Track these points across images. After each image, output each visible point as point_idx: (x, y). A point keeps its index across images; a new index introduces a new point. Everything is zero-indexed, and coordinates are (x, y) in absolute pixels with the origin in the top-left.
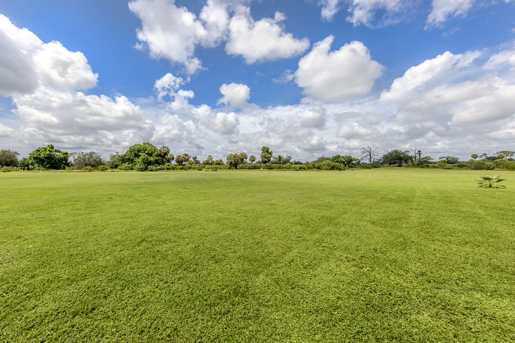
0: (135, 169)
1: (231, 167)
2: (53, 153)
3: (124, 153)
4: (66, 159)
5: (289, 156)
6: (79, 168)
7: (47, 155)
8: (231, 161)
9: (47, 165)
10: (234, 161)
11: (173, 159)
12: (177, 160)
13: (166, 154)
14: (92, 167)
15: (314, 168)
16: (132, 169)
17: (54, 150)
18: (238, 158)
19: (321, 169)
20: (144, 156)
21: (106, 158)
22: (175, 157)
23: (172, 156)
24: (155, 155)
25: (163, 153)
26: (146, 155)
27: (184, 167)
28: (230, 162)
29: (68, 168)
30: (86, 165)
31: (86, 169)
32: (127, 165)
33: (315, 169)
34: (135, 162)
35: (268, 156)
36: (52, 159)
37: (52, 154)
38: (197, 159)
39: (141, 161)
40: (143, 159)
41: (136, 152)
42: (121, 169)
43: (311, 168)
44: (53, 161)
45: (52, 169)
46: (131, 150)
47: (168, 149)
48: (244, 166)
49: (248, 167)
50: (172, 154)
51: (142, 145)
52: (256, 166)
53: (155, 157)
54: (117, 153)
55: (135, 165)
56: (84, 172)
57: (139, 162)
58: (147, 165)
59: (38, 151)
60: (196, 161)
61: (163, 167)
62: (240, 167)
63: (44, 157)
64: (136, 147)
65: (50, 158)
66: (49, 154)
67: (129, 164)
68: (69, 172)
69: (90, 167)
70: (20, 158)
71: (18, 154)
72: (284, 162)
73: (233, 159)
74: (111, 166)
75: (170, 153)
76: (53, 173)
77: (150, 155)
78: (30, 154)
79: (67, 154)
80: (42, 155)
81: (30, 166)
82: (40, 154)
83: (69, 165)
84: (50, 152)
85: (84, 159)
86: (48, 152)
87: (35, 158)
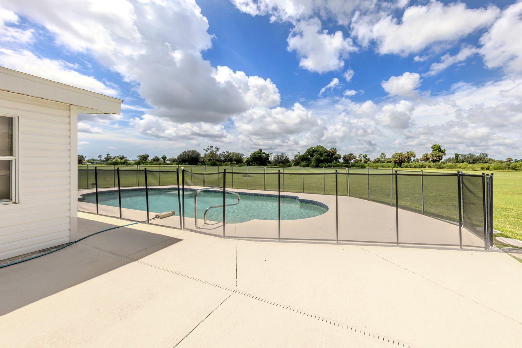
0: (310, 166)
1: (396, 165)
3: (303, 154)
4: (267, 158)
5: (484, 153)
6: (276, 165)
7: (259, 156)
8: (395, 159)
9: (258, 162)
10: (398, 159)
11: (340, 158)
12: (344, 159)
13: (333, 154)
14: (283, 164)
15: (509, 168)
16: (308, 166)
17: (262, 152)
18: (402, 157)
19: (517, 170)
20: (317, 156)
21: (291, 157)
22: (342, 156)
23: (339, 155)
24: (325, 155)
25: (332, 153)
26: (318, 156)
27: (348, 165)
28: (394, 161)
29: (269, 165)
30: (280, 163)
31: (280, 165)
32: (304, 163)
33: (509, 170)
34: (310, 160)
35: (438, 155)
38: (368, 157)
39: (314, 160)
40: (316, 159)
41: (312, 152)
42: (301, 166)
43: (505, 168)
44: (262, 160)
46: (308, 151)
47: (336, 150)
48: (409, 165)
49: (414, 165)
50: (339, 154)
51: (316, 147)
52: (424, 165)
53: (325, 156)
54: (298, 153)
55: (310, 163)
57: (313, 161)
58: (319, 164)
59: (254, 153)
60: (366, 159)
61: (331, 164)
62: (405, 166)
64: (311, 149)
65: (260, 158)
67: (306, 162)
69: (281, 164)
70: (245, 158)
72: (474, 160)
73: (398, 157)
74: (294, 163)
75: (338, 153)
77: (321, 155)
79: (268, 155)
80: (256, 156)
81: (251, 163)
82: (255, 156)
83: (270, 162)
84: (261, 154)
85: (278, 159)
86: (260, 154)
87: (253, 158)
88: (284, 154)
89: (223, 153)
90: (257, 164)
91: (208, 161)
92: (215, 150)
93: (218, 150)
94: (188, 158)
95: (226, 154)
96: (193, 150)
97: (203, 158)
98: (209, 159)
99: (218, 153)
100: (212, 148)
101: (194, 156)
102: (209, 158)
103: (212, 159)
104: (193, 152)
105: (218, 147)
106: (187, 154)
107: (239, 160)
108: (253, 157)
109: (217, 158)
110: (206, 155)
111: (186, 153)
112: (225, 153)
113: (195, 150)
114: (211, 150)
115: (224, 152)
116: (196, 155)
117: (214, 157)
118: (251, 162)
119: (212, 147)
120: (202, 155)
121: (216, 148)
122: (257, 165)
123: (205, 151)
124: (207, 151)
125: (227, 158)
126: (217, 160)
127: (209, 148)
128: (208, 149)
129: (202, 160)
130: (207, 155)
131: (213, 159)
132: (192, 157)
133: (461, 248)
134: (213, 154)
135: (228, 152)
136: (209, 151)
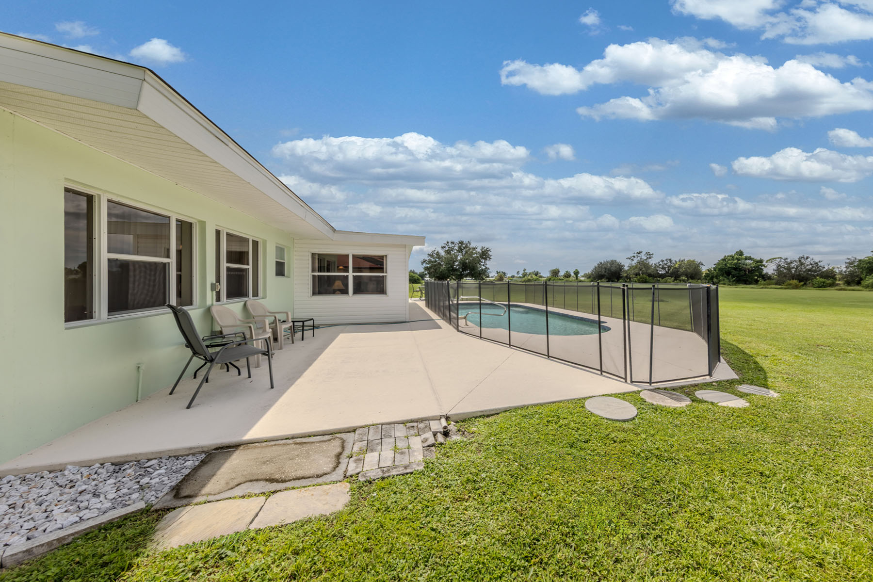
2: (743, 261)
4: (758, 269)
7: (734, 264)
9: (733, 278)
14: (800, 282)
17: (744, 257)
29: (763, 282)
30: (793, 279)
36: (740, 270)
37: (740, 263)
44: (742, 273)
45: (740, 283)
56: (785, 289)
59: (724, 260)
63: (731, 268)
65: (737, 268)
66: (737, 263)
68: (762, 288)
69: (795, 282)
70: (704, 270)
71: (702, 264)
76: (741, 289)
78: (715, 265)
79: (761, 261)
80: (728, 265)
81: (715, 280)
82: (726, 265)
83: (766, 278)
84: (739, 260)
85: (789, 269)
86: (736, 261)
87: (720, 270)
88: (807, 258)
89: (661, 263)
90: (730, 281)
91: (634, 276)
92: (645, 258)
93: (650, 258)
94: (605, 272)
95: (666, 264)
96: (612, 259)
97: (626, 272)
98: (635, 273)
99: (652, 262)
100: (640, 255)
101: (613, 269)
102: (636, 271)
103: (641, 272)
104: (613, 262)
105: (651, 253)
106: (603, 267)
107: (692, 274)
108: (719, 267)
109: (649, 271)
110: (631, 267)
111: (603, 264)
112: (665, 262)
113: (615, 259)
114: (639, 258)
115: (662, 261)
116: (615, 267)
117: (644, 269)
118: (717, 277)
119: (639, 253)
120: (626, 268)
121: (648, 254)
122: (730, 283)
123: (629, 261)
124: (633, 260)
125: (669, 270)
126: (650, 275)
127: (635, 255)
128: (634, 257)
129: (625, 275)
130: (633, 266)
131: (643, 274)
132: (611, 271)
133: (601, 374)
134: (643, 264)
135: (670, 260)
136: (636, 260)
